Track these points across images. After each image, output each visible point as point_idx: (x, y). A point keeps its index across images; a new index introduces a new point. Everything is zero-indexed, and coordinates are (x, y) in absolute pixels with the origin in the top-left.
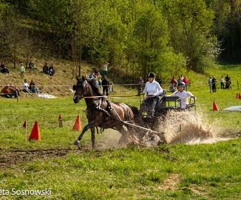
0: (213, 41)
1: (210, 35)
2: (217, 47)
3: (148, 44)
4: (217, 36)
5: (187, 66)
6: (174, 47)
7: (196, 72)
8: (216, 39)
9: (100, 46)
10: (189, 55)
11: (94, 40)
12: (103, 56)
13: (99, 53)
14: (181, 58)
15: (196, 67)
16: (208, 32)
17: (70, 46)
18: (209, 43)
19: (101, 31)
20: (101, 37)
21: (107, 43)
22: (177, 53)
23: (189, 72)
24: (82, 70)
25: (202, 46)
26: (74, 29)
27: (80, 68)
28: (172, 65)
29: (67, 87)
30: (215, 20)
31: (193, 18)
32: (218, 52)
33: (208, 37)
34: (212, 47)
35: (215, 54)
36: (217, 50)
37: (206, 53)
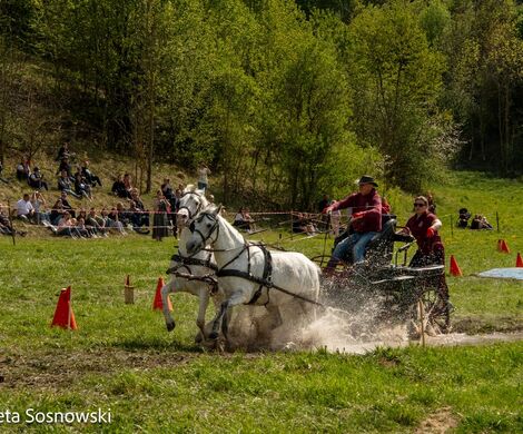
0: (443, 123)
1: (437, 110)
2: (452, 136)
3: (303, 123)
5: (386, 176)
6: (357, 132)
7: (404, 190)
8: (450, 117)
9: (193, 125)
11: (181, 110)
12: (201, 148)
13: (193, 141)
14: (373, 157)
15: (403, 177)
16: (430, 101)
17: (127, 121)
18: (434, 127)
19: (197, 89)
20: (199, 103)
21: (211, 119)
22: (365, 147)
23: (390, 190)
24: (153, 178)
25: (420, 133)
27: (149, 173)
28: (355, 172)
30: (444, 74)
31: (400, 69)
32: (453, 148)
33: (432, 113)
34: (439, 135)
35: (447, 153)
36: (452, 142)
37: (428, 148)
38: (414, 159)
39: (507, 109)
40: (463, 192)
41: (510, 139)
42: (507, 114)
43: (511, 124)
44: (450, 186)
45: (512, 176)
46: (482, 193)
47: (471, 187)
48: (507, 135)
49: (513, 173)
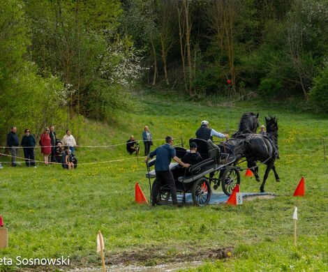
0: (124, 50)
1: (117, 37)
2: (133, 62)
4: (132, 39)
5: (69, 105)
6: (37, 62)
7: (89, 118)
8: (131, 44)
10: (72, 80)
14: (55, 86)
15: (88, 106)
16: (111, 28)
18: (115, 54)
23: (74, 118)
25: (102, 60)
28: (37, 102)
32: (135, 74)
33: (113, 40)
34: (122, 62)
35: (130, 79)
36: (134, 68)
37: (110, 75)
38: (97, 87)
39: (188, 34)
40: (148, 117)
41: (192, 62)
42: (188, 38)
43: (192, 48)
44: (134, 113)
45: (197, 100)
46: (167, 117)
47: (156, 112)
48: (189, 59)
49: (196, 97)
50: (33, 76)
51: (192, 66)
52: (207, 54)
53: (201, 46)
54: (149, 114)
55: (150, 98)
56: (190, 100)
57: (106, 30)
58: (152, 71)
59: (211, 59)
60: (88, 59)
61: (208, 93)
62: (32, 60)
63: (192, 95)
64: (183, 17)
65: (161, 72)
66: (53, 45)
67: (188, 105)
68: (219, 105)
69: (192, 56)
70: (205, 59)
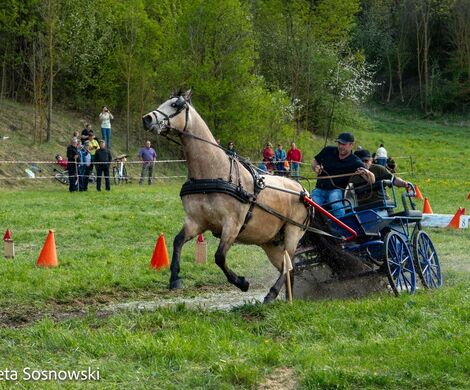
0: (355, 65)
1: (349, 51)
2: (366, 78)
3: (208, 67)
4: (365, 52)
5: (297, 120)
6: (266, 75)
7: (316, 134)
8: (364, 58)
9: (96, 72)
10: (300, 95)
11: (82, 56)
12: (104, 95)
13: (94, 88)
15: (316, 122)
16: (343, 43)
17: (27, 70)
18: (346, 69)
19: (98, 35)
20: (100, 49)
21: (113, 65)
22: (272, 91)
23: (301, 134)
24: (53, 126)
25: (332, 75)
26: (36, 28)
27: (49, 121)
28: (263, 116)
29: (20, 166)
30: (359, 15)
31: (311, 9)
32: (366, 90)
33: (344, 55)
34: (353, 77)
35: (360, 95)
36: (366, 84)
37: (340, 90)
38: (326, 103)
39: (426, 49)
40: (380, 135)
41: (429, 79)
42: (426, 54)
43: (430, 63)
44: (363, 129)
45: (432, 118)
46: (399, 135)
47: (389, 129)
48: (426, 75)
49: (432, 115)
50: (260, 90)
51: (429, 82)
52: (447, 70)
53: (440, 63)
54: (381, 132)
55: (384, 116)
56: (425, 118)
57: (337, 45)
58: (386, 88)
59: (450, 76)
60: (318, 73)
61: (444, 112)
62: (261, 74)
63: (428, 113)
64: (422, 31)
65: (396, 88)
66: (283, 58)
67: (422, 124)
68: (455, 124)
69: (430, 72)
70: (443, 76)
